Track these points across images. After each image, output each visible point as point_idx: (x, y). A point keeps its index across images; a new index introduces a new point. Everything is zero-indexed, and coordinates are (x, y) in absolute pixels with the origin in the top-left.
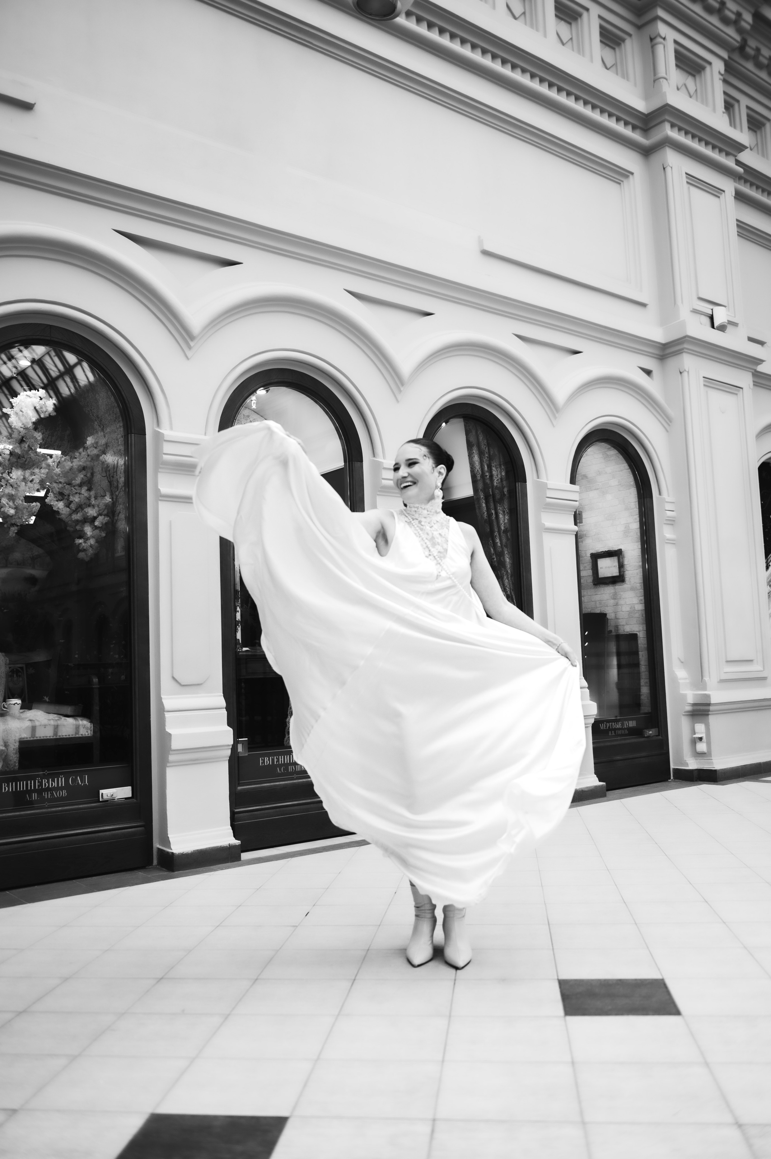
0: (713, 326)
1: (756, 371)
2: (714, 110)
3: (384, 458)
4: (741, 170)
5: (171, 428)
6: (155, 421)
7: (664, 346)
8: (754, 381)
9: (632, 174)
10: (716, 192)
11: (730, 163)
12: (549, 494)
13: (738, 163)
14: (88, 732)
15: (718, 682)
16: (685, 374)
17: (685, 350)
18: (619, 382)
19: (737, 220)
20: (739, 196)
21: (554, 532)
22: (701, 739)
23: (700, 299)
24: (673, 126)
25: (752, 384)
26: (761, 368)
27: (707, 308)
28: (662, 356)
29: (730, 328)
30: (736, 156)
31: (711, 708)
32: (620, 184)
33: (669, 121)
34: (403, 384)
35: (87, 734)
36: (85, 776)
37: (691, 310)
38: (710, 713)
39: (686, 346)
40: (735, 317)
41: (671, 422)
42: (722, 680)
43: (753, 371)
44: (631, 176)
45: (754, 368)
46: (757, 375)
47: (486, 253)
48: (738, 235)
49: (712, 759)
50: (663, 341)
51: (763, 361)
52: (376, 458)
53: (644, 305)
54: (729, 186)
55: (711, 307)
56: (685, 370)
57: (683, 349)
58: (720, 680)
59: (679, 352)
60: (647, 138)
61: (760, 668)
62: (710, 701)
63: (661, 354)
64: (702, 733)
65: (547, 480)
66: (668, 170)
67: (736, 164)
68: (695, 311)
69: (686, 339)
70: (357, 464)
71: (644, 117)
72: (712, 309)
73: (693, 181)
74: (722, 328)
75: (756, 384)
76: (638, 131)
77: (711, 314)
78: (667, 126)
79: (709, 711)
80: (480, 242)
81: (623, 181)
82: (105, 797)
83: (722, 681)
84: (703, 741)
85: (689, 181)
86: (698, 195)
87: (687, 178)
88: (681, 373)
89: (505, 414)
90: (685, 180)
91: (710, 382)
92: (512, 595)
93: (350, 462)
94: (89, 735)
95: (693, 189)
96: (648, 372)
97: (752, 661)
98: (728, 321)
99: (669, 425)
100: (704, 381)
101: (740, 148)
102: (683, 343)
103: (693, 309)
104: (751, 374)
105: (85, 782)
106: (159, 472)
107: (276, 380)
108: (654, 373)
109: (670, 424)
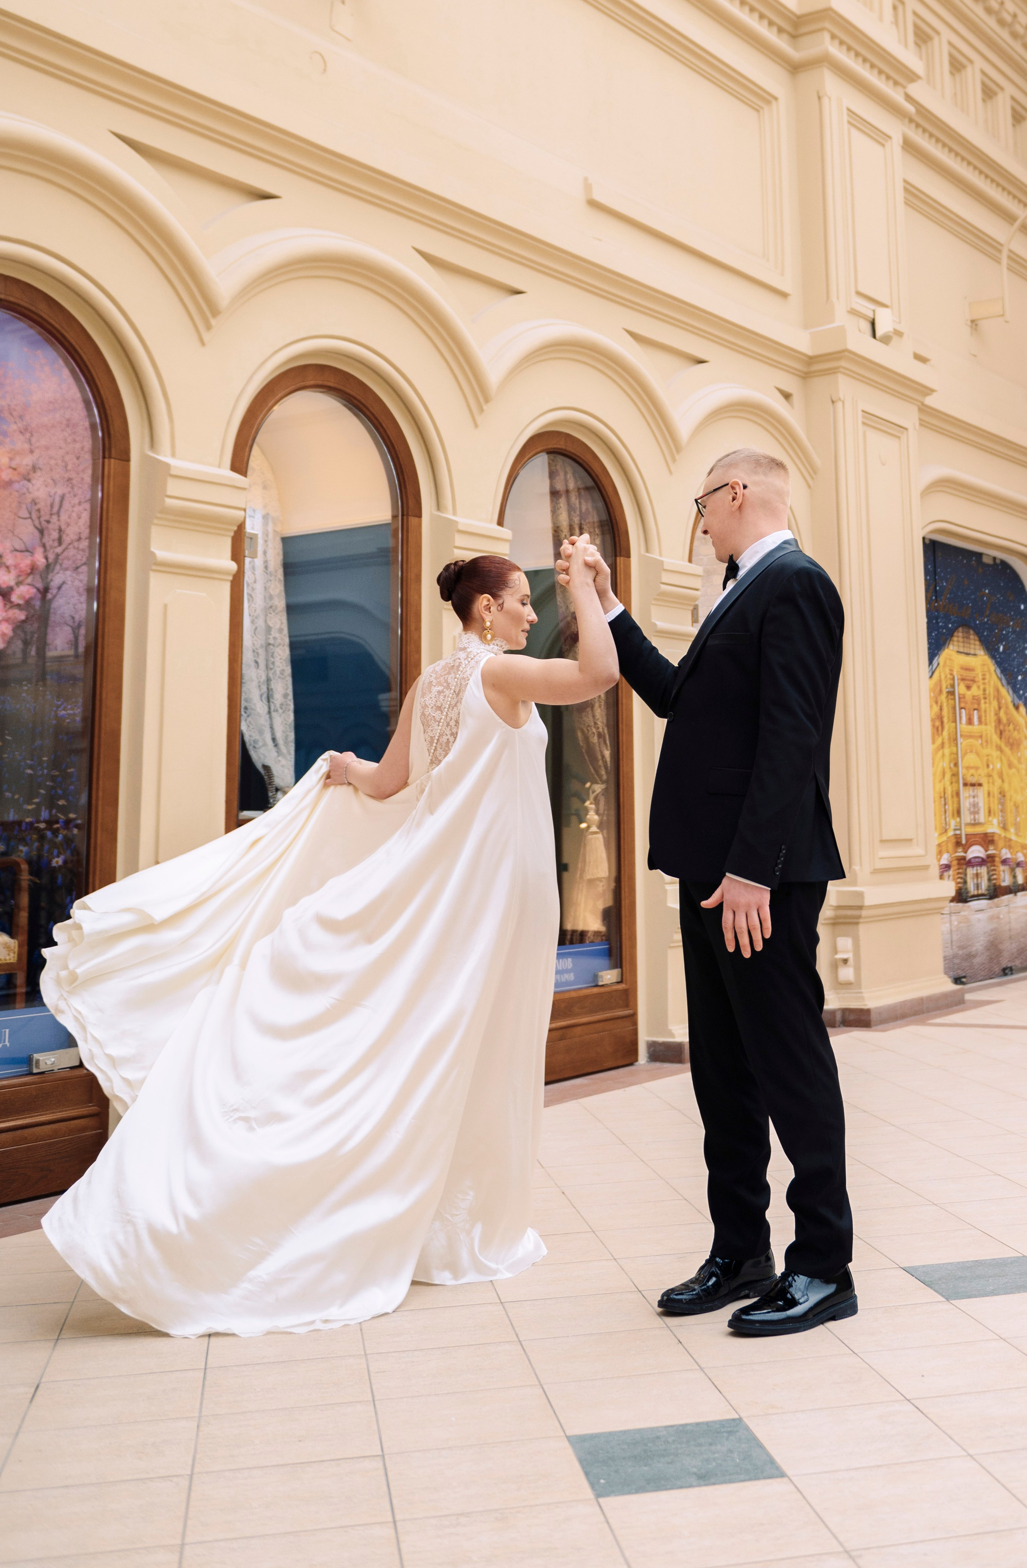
0: (874, 336)
1: (923, 404)
2: (881, 18)
3: (455, 514)
4: (911, 109)
5: (173, 455)
6: (147, 439)
7: (811, 360)
8: (920, 419)
9: (776, 99)
10: (880, 137)
11: (897, 96)
12: (666, 578)
13: (908, 98)
14: (9, 955)
15: (871, 873)
16: (839, 405)
17: (841, 370)
18: (755, 411)
19: (905, 181)
20: (908, 146)
21: (668, 638)
22: (845, 961)
23: (859, 294)
24: (833, 37)
25: (917, 423)
26: (929, 401)
27: (866, 308)
28: (806, 373)
29: (895, 340)
30: (904, 87)
31: (864, 913)
32: (758, 111)
33: (829, 31)
34: (487, 400)
35: (8, 958)
36: (5, 1031)
37: (849, 309)
38: (861, 920)
39: (843, 363)
40: (900, 323)
41: (815, 473)
42: (877, 869)
43: (920, 404)
44: (774, 103)
45: (920, 398)
46: (924, 409)
47: (594, 204)
48: (906, 203)
49: (861, 993)
50: (810, 352)
51: (933, 391)
52: (443, 512)
53: (784, 295)
54: (896, 129)
55: (872, 306)
56: (840, 399)
57: (838, 368)
58: (874, 870)
59: (833, 371)
60: (796, 49)
61: (920, 851)
62: (863, 902)
63: (805, 369)
64: (847, 952)
65: (661, 555)
66: (825, 101)
67: (906, 100)
68: (853, 312)
69: (843, 354)
70: (413, 520)
71: (794, 18)
72: (874, 311)
73: (856, 121)
74: (886, 340)
75: (923, 423)
76: (785, 36)
77: (872, 316)
78: (827, 36)
79: (859, 917)
80: (588, 187)
81: (762, 108)
82: (43, 1068)
83: (876, 871)
84: (849, 963)
85: (851, 120)
86: (860, 140)
87: (849, 115)
88: (833, 402)
89: (608, 451)
90: (845, 118)
91: (871, 420)
92: (604, 733)
93: (405, 517)
94: (12, 961)
95: (854, 132)
96: (787, 396)
97: (910, 840)
98: (895, 330)
99: (813, 478)
100: (863, 417)
101: (912, 77)
102: (839, 359)
103: (852, 309)
104: (916, 409)
105: (5, 1042)
106: (154, 524)
107: (312, 383)
108: (796, 398)
109: (814, 476)
